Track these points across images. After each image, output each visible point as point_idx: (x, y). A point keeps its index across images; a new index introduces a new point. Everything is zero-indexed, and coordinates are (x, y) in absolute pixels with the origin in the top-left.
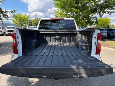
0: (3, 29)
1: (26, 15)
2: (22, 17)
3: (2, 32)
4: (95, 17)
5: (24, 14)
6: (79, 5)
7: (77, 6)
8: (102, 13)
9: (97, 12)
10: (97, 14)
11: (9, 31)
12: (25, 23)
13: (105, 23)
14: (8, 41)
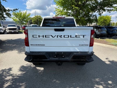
0: (4, 27)
1: (26, 13)
2: (22, 15)
3: (3, 30)
4: (95, 15)
5: (24, 12)
6: (80, 3)
7: (78, 4)
8: (102, 11)
9: (97, 11)
10: (96, 12)
11: (10, 29)
12: (25, 21)
13: (106, 21)
14: (10, 39)
